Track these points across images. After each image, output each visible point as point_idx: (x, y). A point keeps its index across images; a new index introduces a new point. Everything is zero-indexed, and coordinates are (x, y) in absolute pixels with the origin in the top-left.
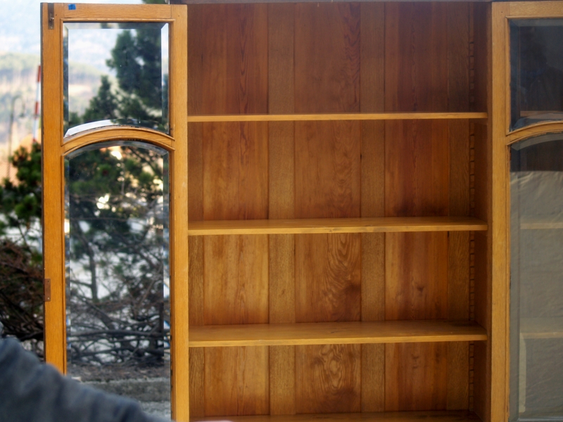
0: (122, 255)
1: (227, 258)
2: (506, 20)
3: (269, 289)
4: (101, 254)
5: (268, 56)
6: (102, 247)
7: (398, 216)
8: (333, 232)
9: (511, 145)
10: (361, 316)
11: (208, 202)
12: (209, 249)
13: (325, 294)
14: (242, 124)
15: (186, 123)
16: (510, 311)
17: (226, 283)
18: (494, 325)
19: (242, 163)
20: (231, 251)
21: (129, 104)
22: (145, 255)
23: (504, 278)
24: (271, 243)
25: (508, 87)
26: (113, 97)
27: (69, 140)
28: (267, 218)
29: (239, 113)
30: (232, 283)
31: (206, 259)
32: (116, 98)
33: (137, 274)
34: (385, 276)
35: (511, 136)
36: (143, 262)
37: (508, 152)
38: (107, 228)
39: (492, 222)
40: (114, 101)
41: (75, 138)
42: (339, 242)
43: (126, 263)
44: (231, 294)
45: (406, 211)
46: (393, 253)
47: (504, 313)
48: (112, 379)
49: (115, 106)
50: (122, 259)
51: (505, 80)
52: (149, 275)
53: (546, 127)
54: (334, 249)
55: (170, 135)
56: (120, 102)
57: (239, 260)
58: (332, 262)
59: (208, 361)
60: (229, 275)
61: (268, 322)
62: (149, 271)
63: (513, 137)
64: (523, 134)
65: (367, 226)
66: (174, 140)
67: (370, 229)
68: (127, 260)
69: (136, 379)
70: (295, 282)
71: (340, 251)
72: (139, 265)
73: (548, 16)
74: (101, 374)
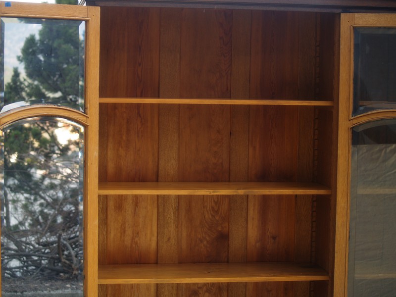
0: (26, 195)
1: (125, 212)
2: (352, 28)
3: (158, 236)
4: (13, 194)
5: (160, 52)
6: (13, 189)
7: (258, 181)
8: (212, 194)
9: (353, 128)
10: (228, 259)
11: (111, 167)
12: (111, 204)
13: (201, 241)
14: (138, 105)
15: (98, 103)
16: (348, 258)
17: (124, 232)
18: (336, 269)
19: (138, 136)
20: (129, 207)
21: (32, 88)
22: (43, 195)
23: (345, 232)
24: (160, 201)
25: (352, 81)
26: (21, 83)
27: (5, 115)
28: (157, 180)
29: (136, 96)
30: (129, 232)
31: (109, 212)
32: (24, 84)
33: (37, 209)
34: (247, 227)
35: (354, 120)
36: (42, 201)
37: (350, 133)
38: (17, 176)
39: (336, 188)
40: (22, 85)
41: (9, 114)
42: (213, 200)
43: (30, 201)
44: (128, 240)
45: (264, 177)
46: (254, 210)
47: (345, 260)
48: (26, 291)
49: (23, 89)
50: (26, 198)
51: (350, 76)
52: (46, 211)
53: (382, 114)
54: (208, 206)
55: (85, 113)
56: (26, 87)
57: (135, 213)
58: (207, 216)
59: (109, 292)
60: (127, 225)
61: (156, 263)
62: (46, 207)
63: (355, 122)
64: (363, 119)
65: (238, 189)
66: (88, 118)
67: (241, 192)
68: (30, 199)
69: (42, 291)
70: (178, 231)
71: (213, 208)
72: (38, 202)
73: (385, 25)
74: (17, 286)
